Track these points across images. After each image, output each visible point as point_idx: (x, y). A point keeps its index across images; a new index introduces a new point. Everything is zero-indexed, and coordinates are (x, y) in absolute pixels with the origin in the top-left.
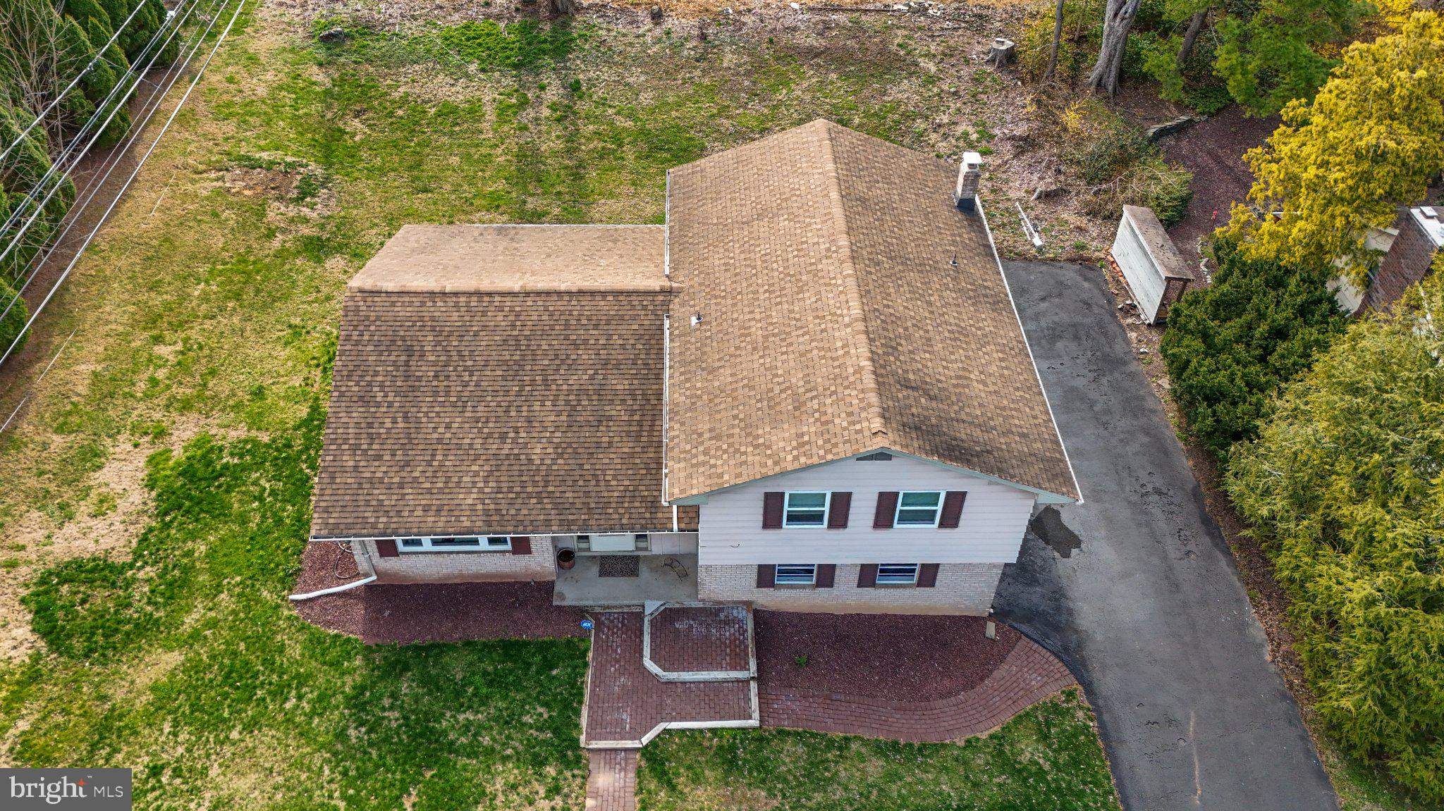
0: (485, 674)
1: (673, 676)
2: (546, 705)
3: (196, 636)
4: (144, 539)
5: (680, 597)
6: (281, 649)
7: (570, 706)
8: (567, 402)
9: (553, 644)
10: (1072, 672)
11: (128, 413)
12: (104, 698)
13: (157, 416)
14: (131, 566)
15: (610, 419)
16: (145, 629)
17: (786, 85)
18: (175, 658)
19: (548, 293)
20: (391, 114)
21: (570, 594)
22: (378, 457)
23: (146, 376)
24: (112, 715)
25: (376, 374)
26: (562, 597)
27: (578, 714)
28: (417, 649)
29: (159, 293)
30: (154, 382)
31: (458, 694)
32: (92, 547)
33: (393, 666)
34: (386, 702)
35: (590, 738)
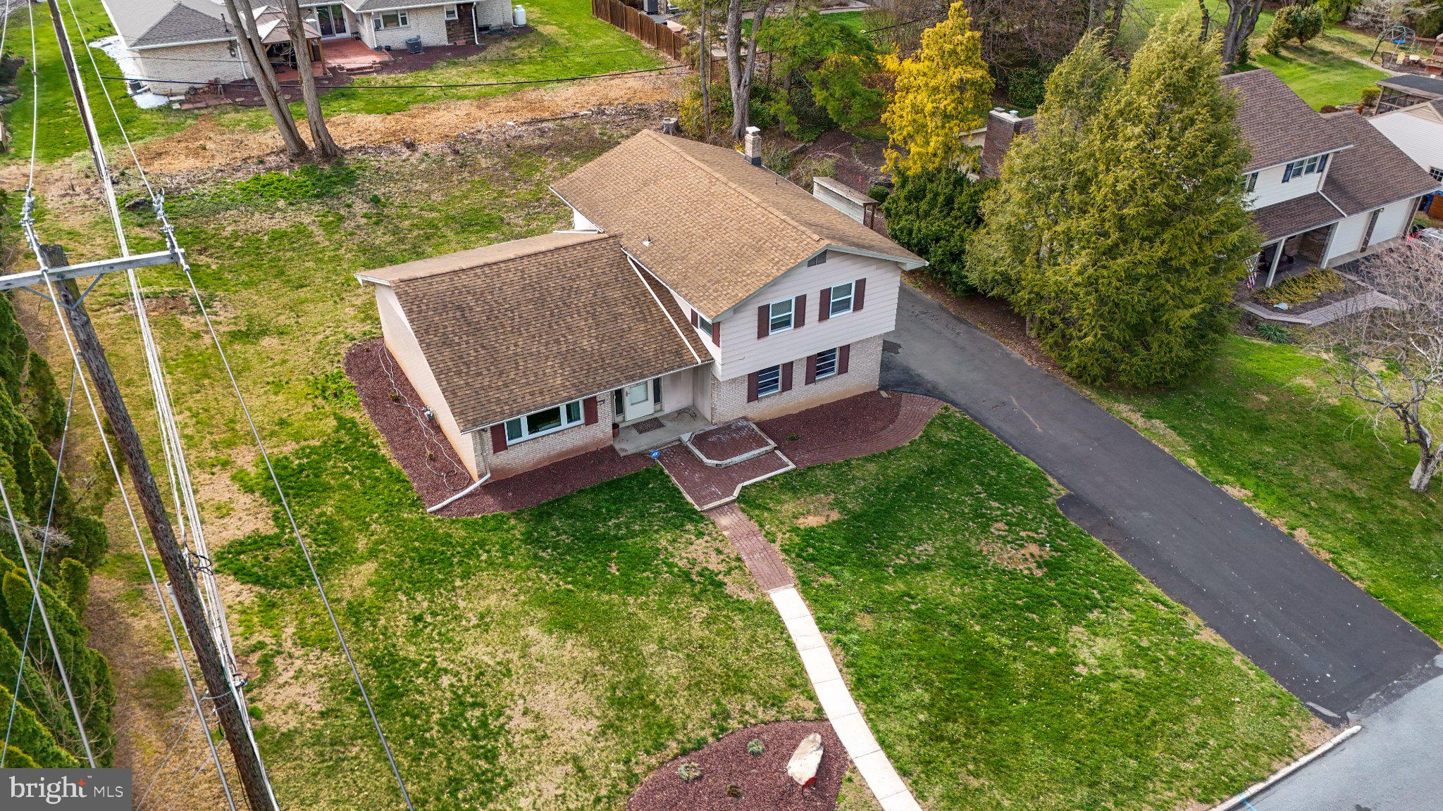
0: (606, 500)
1: (728, 461)
2: (658, 502)
3: (374, 551)
4: (277, 518)
5: (700, 428)
6: (449, 535)
7: (674, 496)
8: (588, 312)
9: (637, 474)
10: (939, 399)
12: (339, 600)
13: (212, 454)
14: (282, 533)
15: (621, 314)
16: (332, 558)
17: (537, 170)
18: (370, 566)
19: (536, 254)
20: (231, 247)
21: (629, 448)
22: (479, 374)
24: (353, 605)
25: (445, 327)
26: (623, 450)
27: (683, 498)
28: (548, 504)
31: (597, 514)
32: (239, 532)
34: (552, 533)
35: (701, 505)
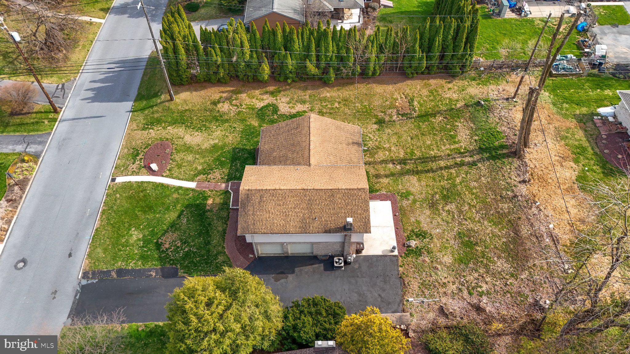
2: (239, 175)
3: (261, 126)
4: (284, 115)
11: (317, 104)
13: (317, 109)
14: (277, 115)
16: (263, 120)
17: (494, 224)
18: (256, 125)
19: (310, 145)
20: (447, 125)
27: (237, 180)
29: (355, 99)
30: (327, 105)
31: (244, 163)
33: (250, 152)
34: (243, 153)
35: (231, 182)
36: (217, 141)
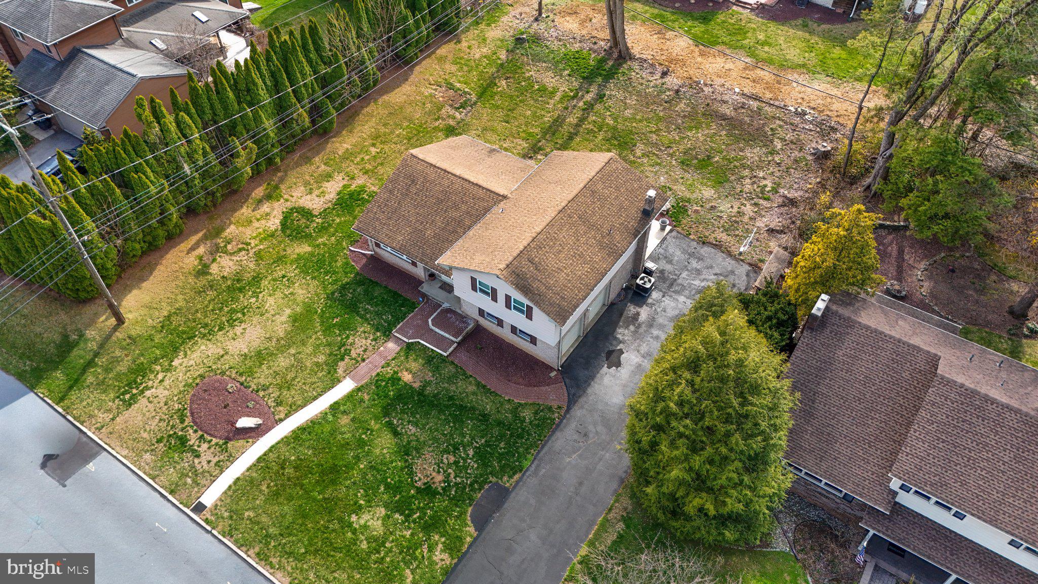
0: (383, 298)
1: (433, 328)
2: (392, 316)
3: (318, 246)
4: (325, 210)
5: (456, 307)
6: (336, 261)
7: (398, 321)
9: (409, 300)
10: (569, 401)
11: (348, 167)
13: (356, 172)
14: (316, 216)
16: (308, 237)
18: (309, 249)
20: (519, 83)
21: (425, 288)
22: (384, 212)
23: (361, 156)
24: (284, 256)
26: (422, 288)
27: (399, 324)
28: (371, 281)
29: (385, 128)
30: (363, 159)
31: (371, 299)
32: (310, 205)
33: (360, 282)
34: (351, 291)
35: (396, 332)
36: (288, 311)
